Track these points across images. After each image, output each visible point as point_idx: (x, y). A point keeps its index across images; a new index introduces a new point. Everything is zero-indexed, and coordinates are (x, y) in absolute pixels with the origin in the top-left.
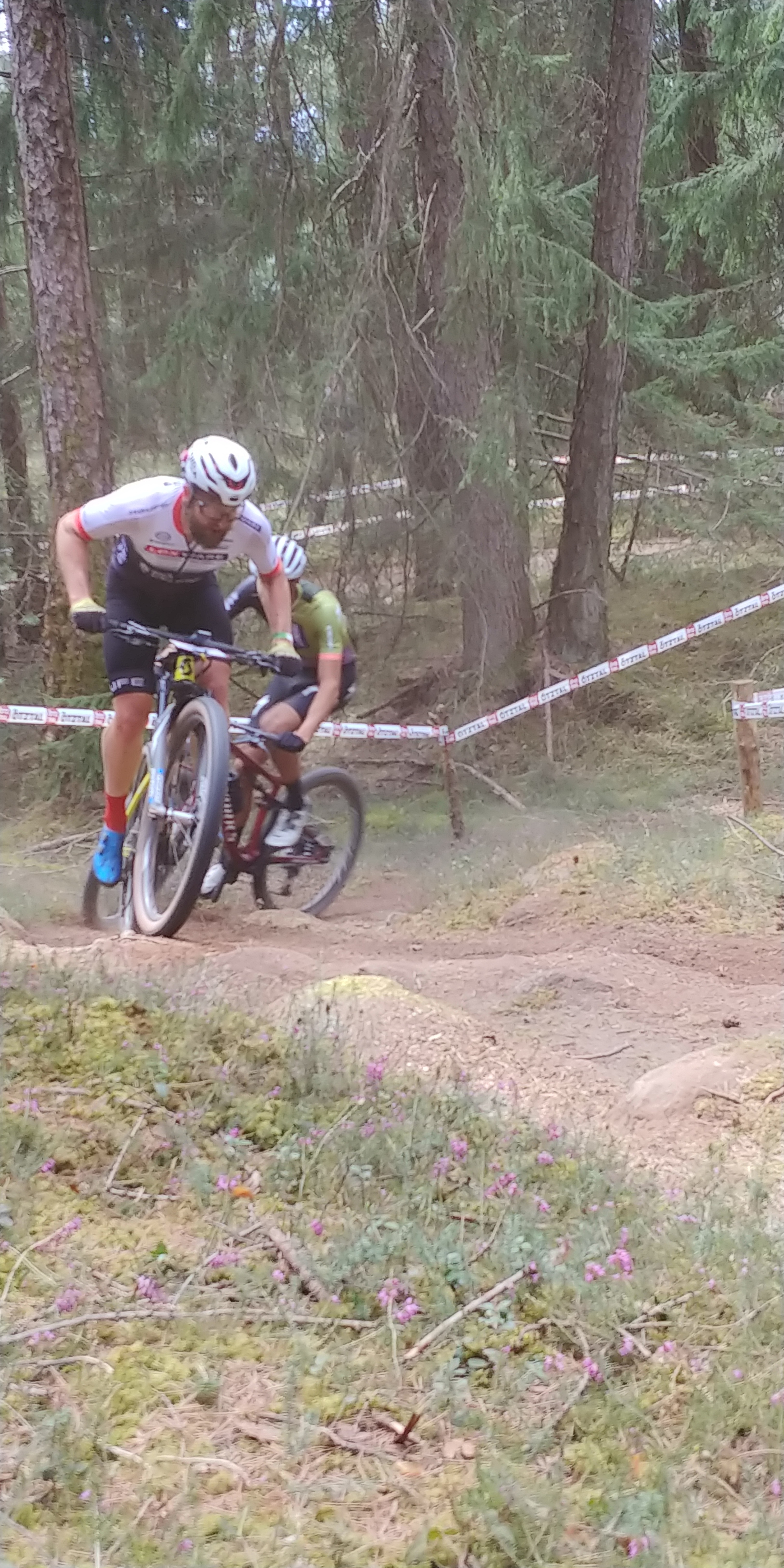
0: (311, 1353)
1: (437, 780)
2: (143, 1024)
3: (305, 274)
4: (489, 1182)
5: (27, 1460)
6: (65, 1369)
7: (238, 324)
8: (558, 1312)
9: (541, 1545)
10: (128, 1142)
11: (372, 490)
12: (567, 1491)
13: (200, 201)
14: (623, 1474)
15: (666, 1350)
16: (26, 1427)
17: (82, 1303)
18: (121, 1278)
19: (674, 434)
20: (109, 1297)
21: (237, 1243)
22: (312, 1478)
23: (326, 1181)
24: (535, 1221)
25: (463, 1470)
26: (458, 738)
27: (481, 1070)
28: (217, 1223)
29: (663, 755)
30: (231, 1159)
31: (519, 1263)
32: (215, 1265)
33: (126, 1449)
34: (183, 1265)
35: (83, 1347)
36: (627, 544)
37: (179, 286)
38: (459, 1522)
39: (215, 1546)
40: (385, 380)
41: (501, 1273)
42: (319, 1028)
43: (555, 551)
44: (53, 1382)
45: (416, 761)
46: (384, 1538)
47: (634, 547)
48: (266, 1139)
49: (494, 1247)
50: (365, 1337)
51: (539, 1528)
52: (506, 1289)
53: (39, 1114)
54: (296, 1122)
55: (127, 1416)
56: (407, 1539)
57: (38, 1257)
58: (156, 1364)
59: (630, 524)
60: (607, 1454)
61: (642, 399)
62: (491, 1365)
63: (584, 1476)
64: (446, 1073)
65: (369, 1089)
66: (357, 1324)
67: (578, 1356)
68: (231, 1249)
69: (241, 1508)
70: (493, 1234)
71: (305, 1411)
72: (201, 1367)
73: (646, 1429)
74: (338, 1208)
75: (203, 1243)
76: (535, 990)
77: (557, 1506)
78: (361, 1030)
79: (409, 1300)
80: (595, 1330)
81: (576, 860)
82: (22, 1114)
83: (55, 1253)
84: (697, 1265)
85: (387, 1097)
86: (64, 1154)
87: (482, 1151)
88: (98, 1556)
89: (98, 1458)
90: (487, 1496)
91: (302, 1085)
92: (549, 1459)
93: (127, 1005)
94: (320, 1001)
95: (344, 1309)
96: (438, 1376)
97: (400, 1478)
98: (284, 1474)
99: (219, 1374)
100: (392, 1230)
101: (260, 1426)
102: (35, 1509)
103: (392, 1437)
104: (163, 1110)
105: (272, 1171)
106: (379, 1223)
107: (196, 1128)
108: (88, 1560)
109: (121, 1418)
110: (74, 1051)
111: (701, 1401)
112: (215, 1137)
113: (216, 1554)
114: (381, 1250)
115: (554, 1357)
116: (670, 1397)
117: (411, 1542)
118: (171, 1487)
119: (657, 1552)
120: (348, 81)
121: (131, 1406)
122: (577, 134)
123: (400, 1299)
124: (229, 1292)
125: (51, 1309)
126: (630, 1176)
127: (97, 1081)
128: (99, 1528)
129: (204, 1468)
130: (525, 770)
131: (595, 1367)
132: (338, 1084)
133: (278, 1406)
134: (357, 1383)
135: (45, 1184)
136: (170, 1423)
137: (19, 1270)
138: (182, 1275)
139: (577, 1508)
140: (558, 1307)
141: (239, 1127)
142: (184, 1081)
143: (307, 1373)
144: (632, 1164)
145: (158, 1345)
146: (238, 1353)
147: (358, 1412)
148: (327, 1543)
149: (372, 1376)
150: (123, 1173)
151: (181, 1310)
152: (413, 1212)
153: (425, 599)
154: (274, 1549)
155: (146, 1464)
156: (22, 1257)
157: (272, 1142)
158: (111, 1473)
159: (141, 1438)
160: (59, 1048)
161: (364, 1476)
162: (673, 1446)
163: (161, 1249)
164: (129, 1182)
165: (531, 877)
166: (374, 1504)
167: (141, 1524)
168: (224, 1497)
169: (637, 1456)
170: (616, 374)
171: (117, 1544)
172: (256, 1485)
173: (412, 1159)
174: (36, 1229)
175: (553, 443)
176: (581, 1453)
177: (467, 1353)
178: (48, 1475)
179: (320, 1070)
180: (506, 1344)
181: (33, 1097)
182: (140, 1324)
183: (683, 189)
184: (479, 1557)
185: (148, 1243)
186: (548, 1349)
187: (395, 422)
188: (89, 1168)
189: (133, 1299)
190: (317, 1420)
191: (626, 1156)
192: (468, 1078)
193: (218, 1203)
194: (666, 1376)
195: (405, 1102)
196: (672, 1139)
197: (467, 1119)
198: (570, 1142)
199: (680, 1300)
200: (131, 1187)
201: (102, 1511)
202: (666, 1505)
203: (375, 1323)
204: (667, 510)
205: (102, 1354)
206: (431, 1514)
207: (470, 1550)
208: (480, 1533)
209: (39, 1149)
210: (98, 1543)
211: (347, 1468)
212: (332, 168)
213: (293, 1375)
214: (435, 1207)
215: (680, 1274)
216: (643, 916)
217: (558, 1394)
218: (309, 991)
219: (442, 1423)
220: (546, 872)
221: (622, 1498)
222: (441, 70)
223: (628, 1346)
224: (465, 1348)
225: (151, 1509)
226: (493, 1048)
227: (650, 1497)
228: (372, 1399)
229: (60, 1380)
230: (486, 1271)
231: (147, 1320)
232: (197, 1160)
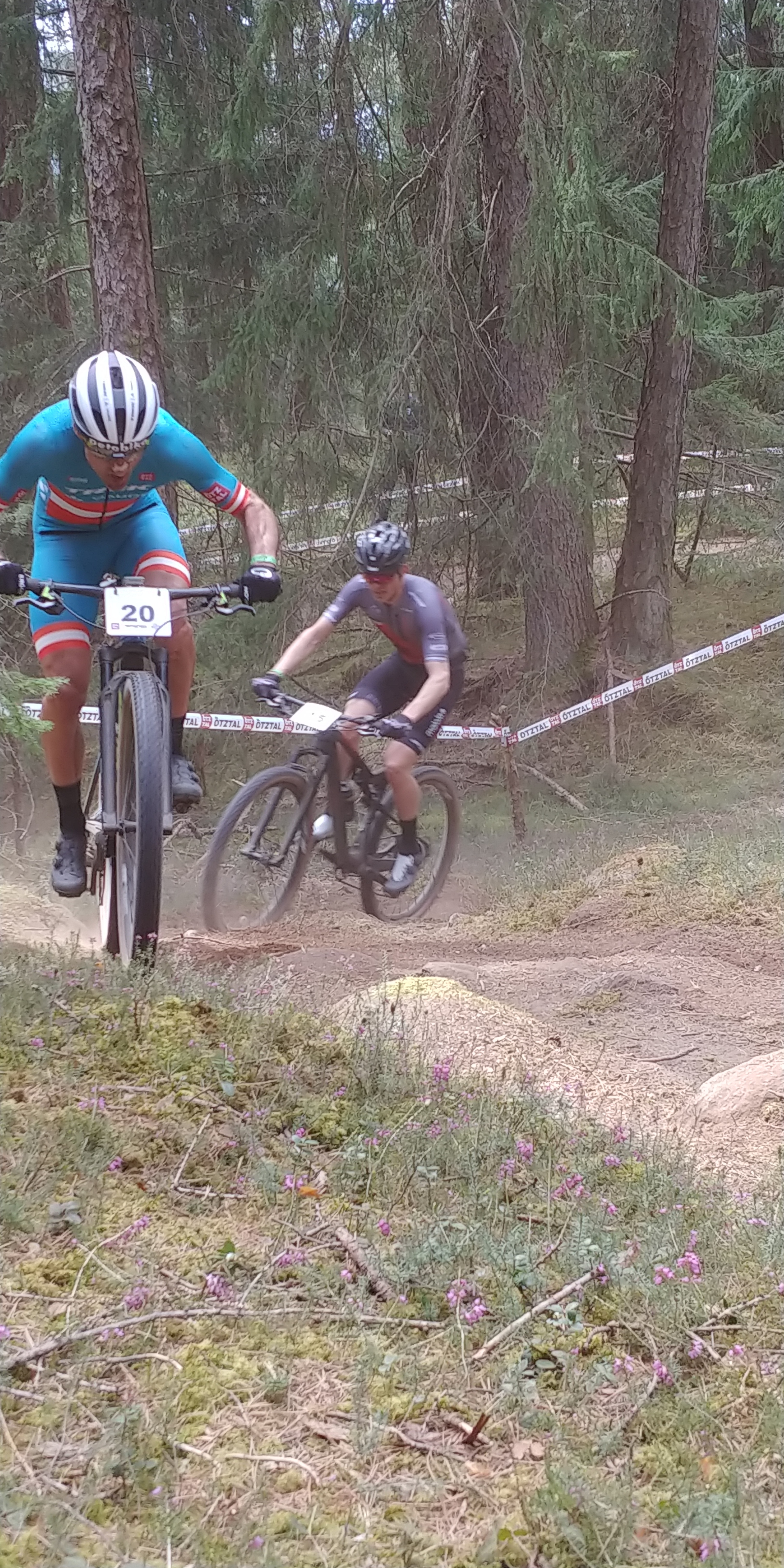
0: (380, 1353)
1: (500, 781)
2: (209, 1023)
3: (368, 272)
4: (555, 1184)
5: (97, 1457)
6: (134, 1366)
7: (302, 324)
8: (626, 1314)
9: (612, 1546)
10: (195, 1141)
11: (435, 490)
12: (635, 1493)
13: (263, 200)
14: (693, 1477)
15: (736, 1353)
16: (96, 1424)
17: (152, 1301)
18: (189, 1276)
19: (740, 431)
20: (177, 1294)
21: (304, 1242)
22: (381, 1477)
23: (393, 1181)
24: (602, 1223)
25: (533, 1471)
26: (520, 739)
27: (546, 1072)
28: (285, 1222)
29: (729, 756)
30: (298, 1159)
31: (586, 1265)
32: (283, 1263)
33: (195, 1446)
34: (251, 1263)
35: (152, 1344)
36: (692, 543)
37: (242, 285)
38: (529, 1523)
39: (285, 1544)
40: (448, 377)
41: (569, 1275)
42: (384, 1028)
43: (620, 550)
44: (122, 1378)
45: (478, 762)
46: (454, 1538)
47: (699, 547)
48: (332, 1139)
49: (562, 1249)
50: (433, 1337)
51: (609, 1530)
52: (574, 1290)
53: (106, 1112)
54: (361, 1121)
55: (196, 1413)
56: (476, 1540)
57: (106, 1254)
58: (225, 1362)
59: (695, 521)
60: (676, 1456)
61: (708, 397)
62: (560, 1367)
63: (654, 1478)
64: (512, 1074)
65: (436, 1090)
66: (424, 1323)
67: (647, 1359)
68: (297, 1248)
69: (311, 1506)
70: (561, 1236)
71: (375, 1410)
72: (270, 1366)
73: (717, 1431)
74: (404, 1208)
75: (271, 1243)
76: (599, 993)
77: (628, 1507)
78: (425, 1032)
79: (477, 1301)
80: (665, 1333)
81: (640, 861)
82: (90, 1112)
83: (123, 1249)
84: (767, 1268)
85: (453, 1098)
86: (131, 1152)
87: (549, 1153)
88: (169, 1553)
89: (168, 1456)
90: (556, 1497)
91: (368, 1086)
92: (617, 1461)
93: (193, 1004)
94: (385, 1002)
95: (411, 1310)
96: (506, 1377)
97: (469, 1478)
98: (353, 1473)
99: (288, 1372)
100: (458, 1230)
101: (328, 1425)
102: (105, 1505)
103: (461, 1439)
104: (230, 1109)
105: (337, 1171)
106: (446, 1224)
107: (263, 1127)
108: (159, 1556)
109: (190, 1415)
110: (141, 1051)
111: (770, 1404)
112: (281, 1136)
113: (285, 1552)
114: (449, 1251)
115: (623, 1359)
116: (741, 1400)
117: (480, 1542)
118: (241, 1485)
119: (729, 1555)
120: (412, 78)
121: (201, 1403)
122: (643, 131)
123: (468, 1299)
124: (296, 1291)
125: (119, 1307)
126: (698, 1178)
127: (162, 1080)
128: (170, 1525)
129: (273, 1466)
130: (587, 771)
131: (664, 1369)
132: (403, 1084)
133: (347, 1404)
134: (426, 1383)
135: (113, 1182)
136: (239, 1420)
137: (88, 1267)
138: (251, 1274)
139: (646, 1509)
140: (626, 1309)
141: (305, 1126)
142: (250, 1080)
143: (375, 1372)
144: (699, 1167)
145: (225, 1343)
146: (306, 1353)
147: (427, 1411)
148: (396, 1542)
149: (440, 1376)
150: (190, 1171)
151: (249, 1309)
152: (481, 1212)
153: (488, 600)
154: (344, 1548)
155: (215, 1462)
156: (91, 1254)
157: (338, 1142)
158: (182, 1470)
159: (210, 1436)
160: (126, 1046)
161: (433, 1477)
162: (743, 1449)
163: (229, 1247)
164: (196, 1180)
165: (595, 879)
166: (443, 1504)
167: (211, 1521)
168: (292, 1494)
169: (707, 1459)
170: (681, 372)
171: (187, 1541)
172: (325, 1484)
173: (479, 1161)
174: (104, 1226)
175: (618, 443)
176: (650, 1455)
177: (535, 1355)
178: (118, 1472)
179: (386, 1070)
180: (575, 1345)
181: (100, 1095)
182: (209, 1322)
183: (750, 185)
184: (549, 1558)
185: (216, 1241)
186: (617, 1351)
187: (458, 421)
188: (155, 1166)
189: (201, 1297)
190: (385, 1421)
191: (694, 1159)
192: (535, 1079)
193: (284, 1202)
194: (736, 1379)
195: (471, 1103)
196: (740, 1142)
197: (533, 1120)
198: (636, 1144)
199: (749, 1303)
200: (197, 1185)
201: (173, 1507)
202: (737, 1508)
203: (443, 1324)
204: (733, 510)
205: (171, 1352)
206: (501, 1514)
207: (540, 1551)
208: (550, 1534)
209: (106, 1146)
210: (169, 1540)
211: (416, 1468)
212: (396, 166)
213: (362, 1373)
214: (502, 1208)
215: (749, 1278)
216: (709, 918)
217: (626, 1396)
218: (373, 991)
219: (510, 1424)
220: (610, 874)
221: (693, 1500)
222: (506, 67)
223: (698, 1348)
224: (533, 1349)
225: (221, 1507)
226: (558, 1050)
227: (720, 1499)
228: (440, 1399)
229: (129, 1376)
230: (553, 1272)
231: (214, 1318)
232: (263, 1159)
